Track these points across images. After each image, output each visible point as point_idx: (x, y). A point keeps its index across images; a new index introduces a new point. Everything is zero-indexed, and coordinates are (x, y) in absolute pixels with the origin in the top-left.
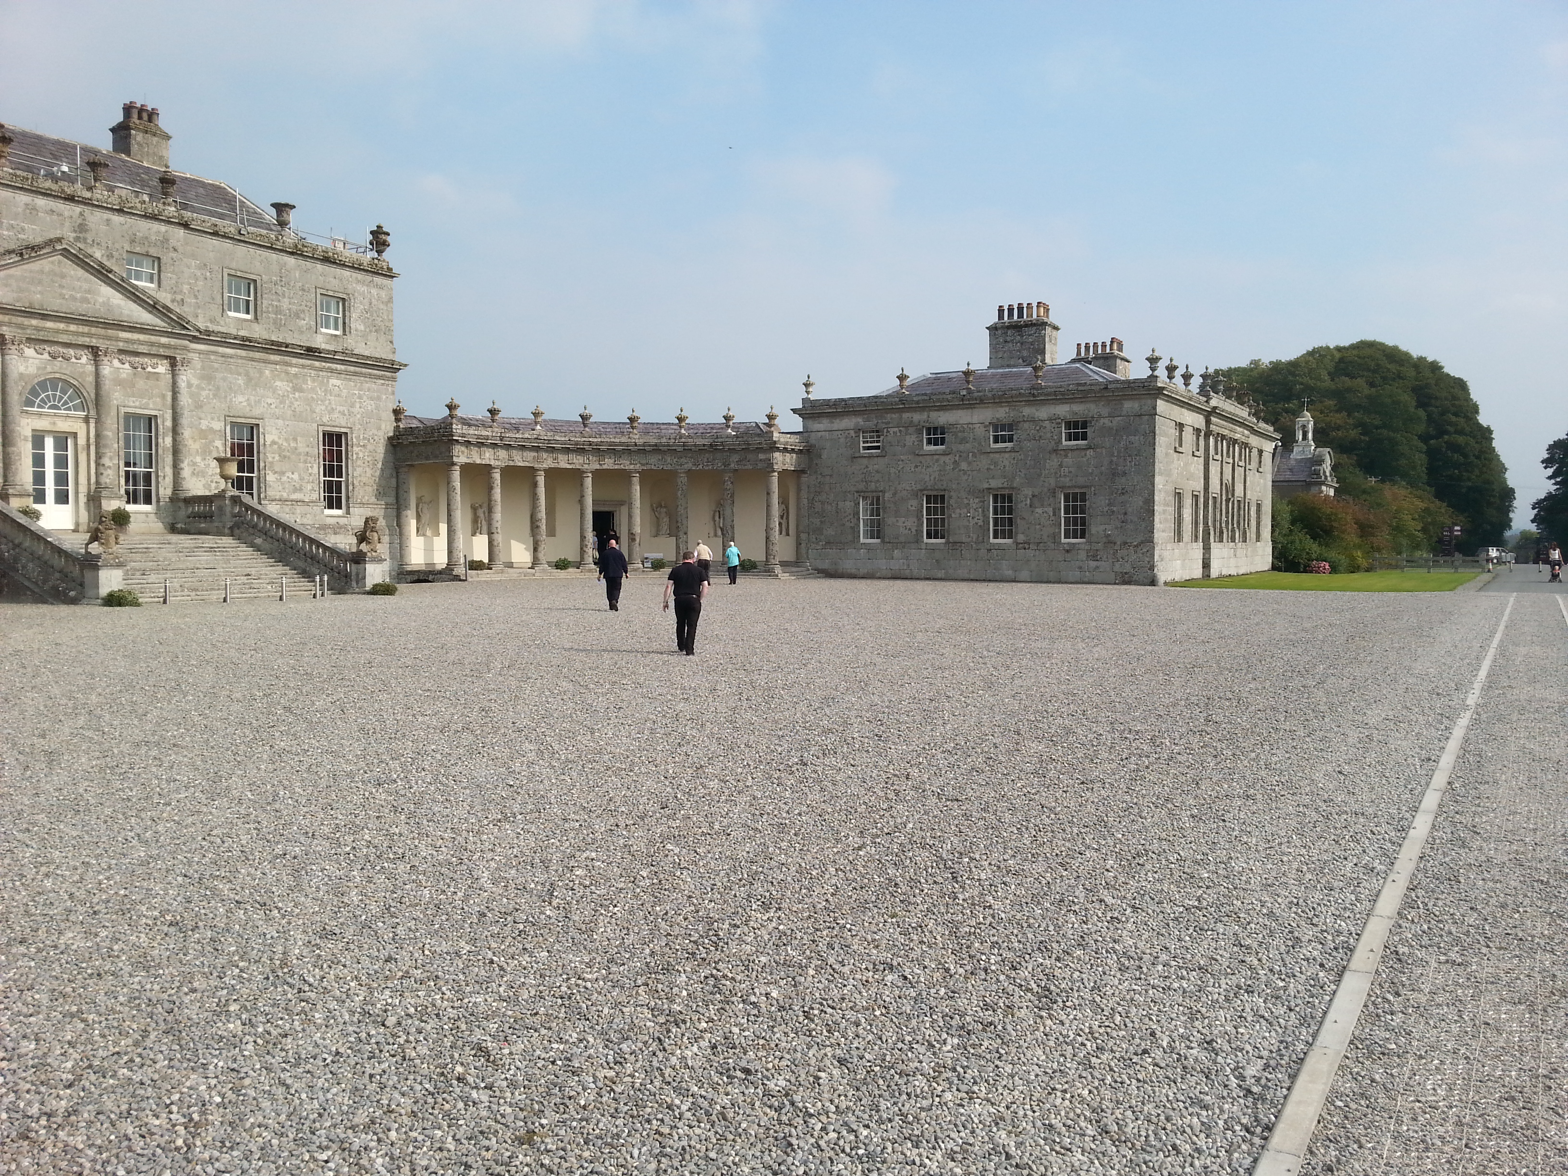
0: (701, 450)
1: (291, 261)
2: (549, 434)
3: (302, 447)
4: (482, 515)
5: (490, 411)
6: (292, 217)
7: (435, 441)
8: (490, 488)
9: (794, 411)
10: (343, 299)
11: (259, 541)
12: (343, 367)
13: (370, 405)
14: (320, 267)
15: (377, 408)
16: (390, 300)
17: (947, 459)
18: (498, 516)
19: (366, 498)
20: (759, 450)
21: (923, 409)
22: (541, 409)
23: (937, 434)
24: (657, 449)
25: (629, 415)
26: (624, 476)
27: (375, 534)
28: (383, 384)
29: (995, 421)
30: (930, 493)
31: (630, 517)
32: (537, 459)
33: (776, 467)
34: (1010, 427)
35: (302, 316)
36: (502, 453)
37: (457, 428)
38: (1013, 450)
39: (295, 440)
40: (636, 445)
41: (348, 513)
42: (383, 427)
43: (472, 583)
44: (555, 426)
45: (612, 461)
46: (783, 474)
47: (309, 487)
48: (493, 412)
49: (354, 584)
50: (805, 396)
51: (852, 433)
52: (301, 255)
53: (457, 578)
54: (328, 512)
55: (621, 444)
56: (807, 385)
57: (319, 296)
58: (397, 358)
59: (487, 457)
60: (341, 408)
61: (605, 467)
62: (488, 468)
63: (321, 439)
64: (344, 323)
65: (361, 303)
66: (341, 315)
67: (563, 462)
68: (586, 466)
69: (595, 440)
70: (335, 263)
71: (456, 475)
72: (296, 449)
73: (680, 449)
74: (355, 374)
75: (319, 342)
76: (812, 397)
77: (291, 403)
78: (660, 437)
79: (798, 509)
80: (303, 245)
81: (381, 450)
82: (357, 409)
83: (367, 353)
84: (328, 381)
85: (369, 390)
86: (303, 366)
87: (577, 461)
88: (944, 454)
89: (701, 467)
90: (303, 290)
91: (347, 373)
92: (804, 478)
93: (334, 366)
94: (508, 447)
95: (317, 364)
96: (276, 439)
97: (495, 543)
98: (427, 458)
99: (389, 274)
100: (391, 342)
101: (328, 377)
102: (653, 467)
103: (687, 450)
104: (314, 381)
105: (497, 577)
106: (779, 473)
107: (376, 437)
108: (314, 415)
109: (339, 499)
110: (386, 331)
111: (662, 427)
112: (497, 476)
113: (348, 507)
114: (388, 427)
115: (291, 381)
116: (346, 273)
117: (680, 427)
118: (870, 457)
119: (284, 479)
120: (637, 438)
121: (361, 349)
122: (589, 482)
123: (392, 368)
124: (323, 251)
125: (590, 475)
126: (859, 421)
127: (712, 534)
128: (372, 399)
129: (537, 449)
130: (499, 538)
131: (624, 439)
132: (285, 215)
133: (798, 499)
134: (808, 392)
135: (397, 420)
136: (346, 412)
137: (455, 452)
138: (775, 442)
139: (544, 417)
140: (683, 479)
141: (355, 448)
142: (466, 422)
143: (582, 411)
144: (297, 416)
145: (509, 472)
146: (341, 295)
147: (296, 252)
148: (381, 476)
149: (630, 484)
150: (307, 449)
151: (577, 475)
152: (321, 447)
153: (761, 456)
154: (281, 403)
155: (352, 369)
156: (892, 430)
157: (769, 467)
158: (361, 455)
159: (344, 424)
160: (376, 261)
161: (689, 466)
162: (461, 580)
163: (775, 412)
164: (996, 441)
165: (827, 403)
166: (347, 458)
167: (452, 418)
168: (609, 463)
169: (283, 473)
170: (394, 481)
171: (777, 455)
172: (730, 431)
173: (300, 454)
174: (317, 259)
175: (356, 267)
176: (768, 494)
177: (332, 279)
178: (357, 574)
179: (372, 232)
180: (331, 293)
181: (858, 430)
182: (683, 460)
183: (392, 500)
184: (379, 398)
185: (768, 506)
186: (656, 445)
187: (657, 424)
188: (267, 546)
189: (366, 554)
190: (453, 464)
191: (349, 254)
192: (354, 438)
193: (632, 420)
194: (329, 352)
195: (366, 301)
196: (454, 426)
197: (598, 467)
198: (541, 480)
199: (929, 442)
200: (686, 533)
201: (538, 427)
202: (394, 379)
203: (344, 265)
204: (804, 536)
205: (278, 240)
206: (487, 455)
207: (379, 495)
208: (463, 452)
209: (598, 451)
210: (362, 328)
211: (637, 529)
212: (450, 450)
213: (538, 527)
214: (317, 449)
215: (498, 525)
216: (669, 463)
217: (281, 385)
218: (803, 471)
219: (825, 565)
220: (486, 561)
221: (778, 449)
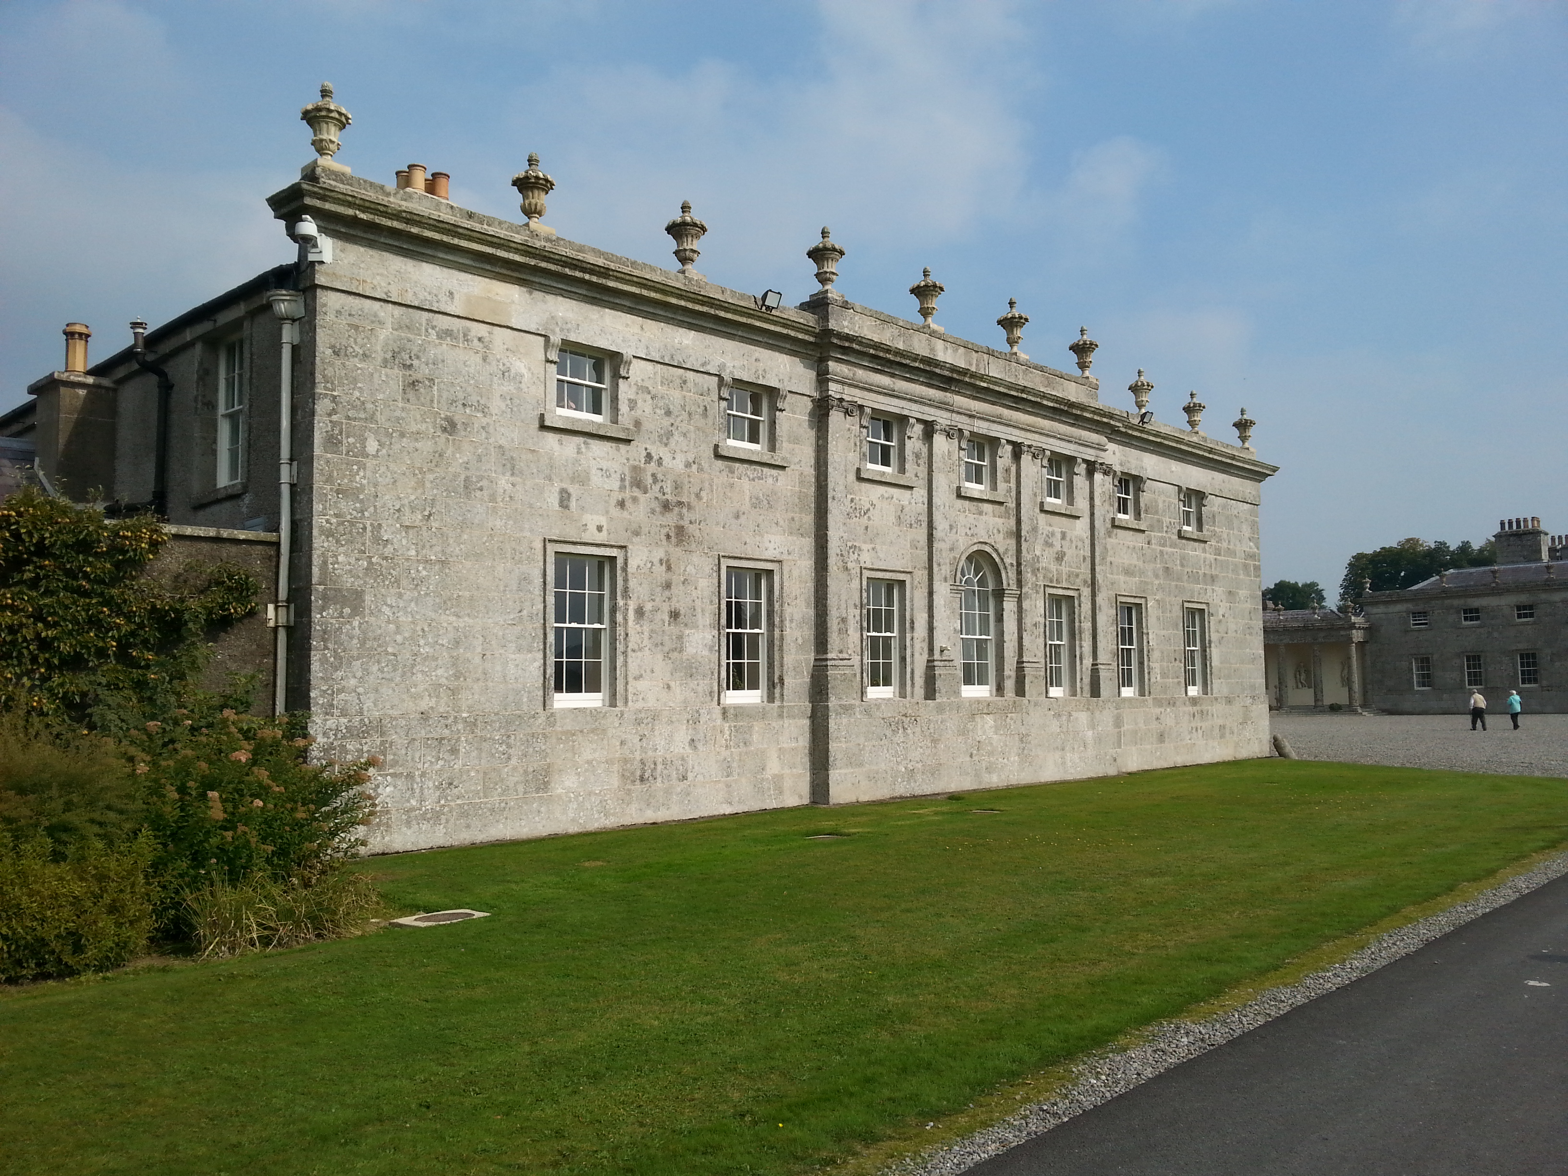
0: (1297, 630)
17: (1482, 630)
20: (1340, 628)
21: (1459, 597)
23: (1472, 613)
29: (1518, 604)
30: (1470, 654)
33: (1354, 640)
34: (1531, 607)
38: (1534, 623)
51: (1404, 614)
73: (1281, 630)
79: (1364, 668)
88: (1479, 627)
89: (1293, 641)
92: (1368, 647)
103: (1285, 630)
106: (1355, 643)
117: (1279, 615)
118: (1420, 630)
126: (1410, 606)
133: (1363, 661)
138: (1355, 623)
140: (1280, 650)
153: (1342, 633)
156: (1436, 612)
157: (1350, 640)
161: (1285, 640)
164: (1519, 616)
171: (1354, 631)
172: (1313, 616)
176: (1351, 658)
181: (1408, 612)
182: (1283, 637)
185: (1350, 667)
199: (1466, 619)
200: (1285, 686)
204: (1370, 687)
218: (1367, 642)
219: (1388, 706)
221: (1355, 628)
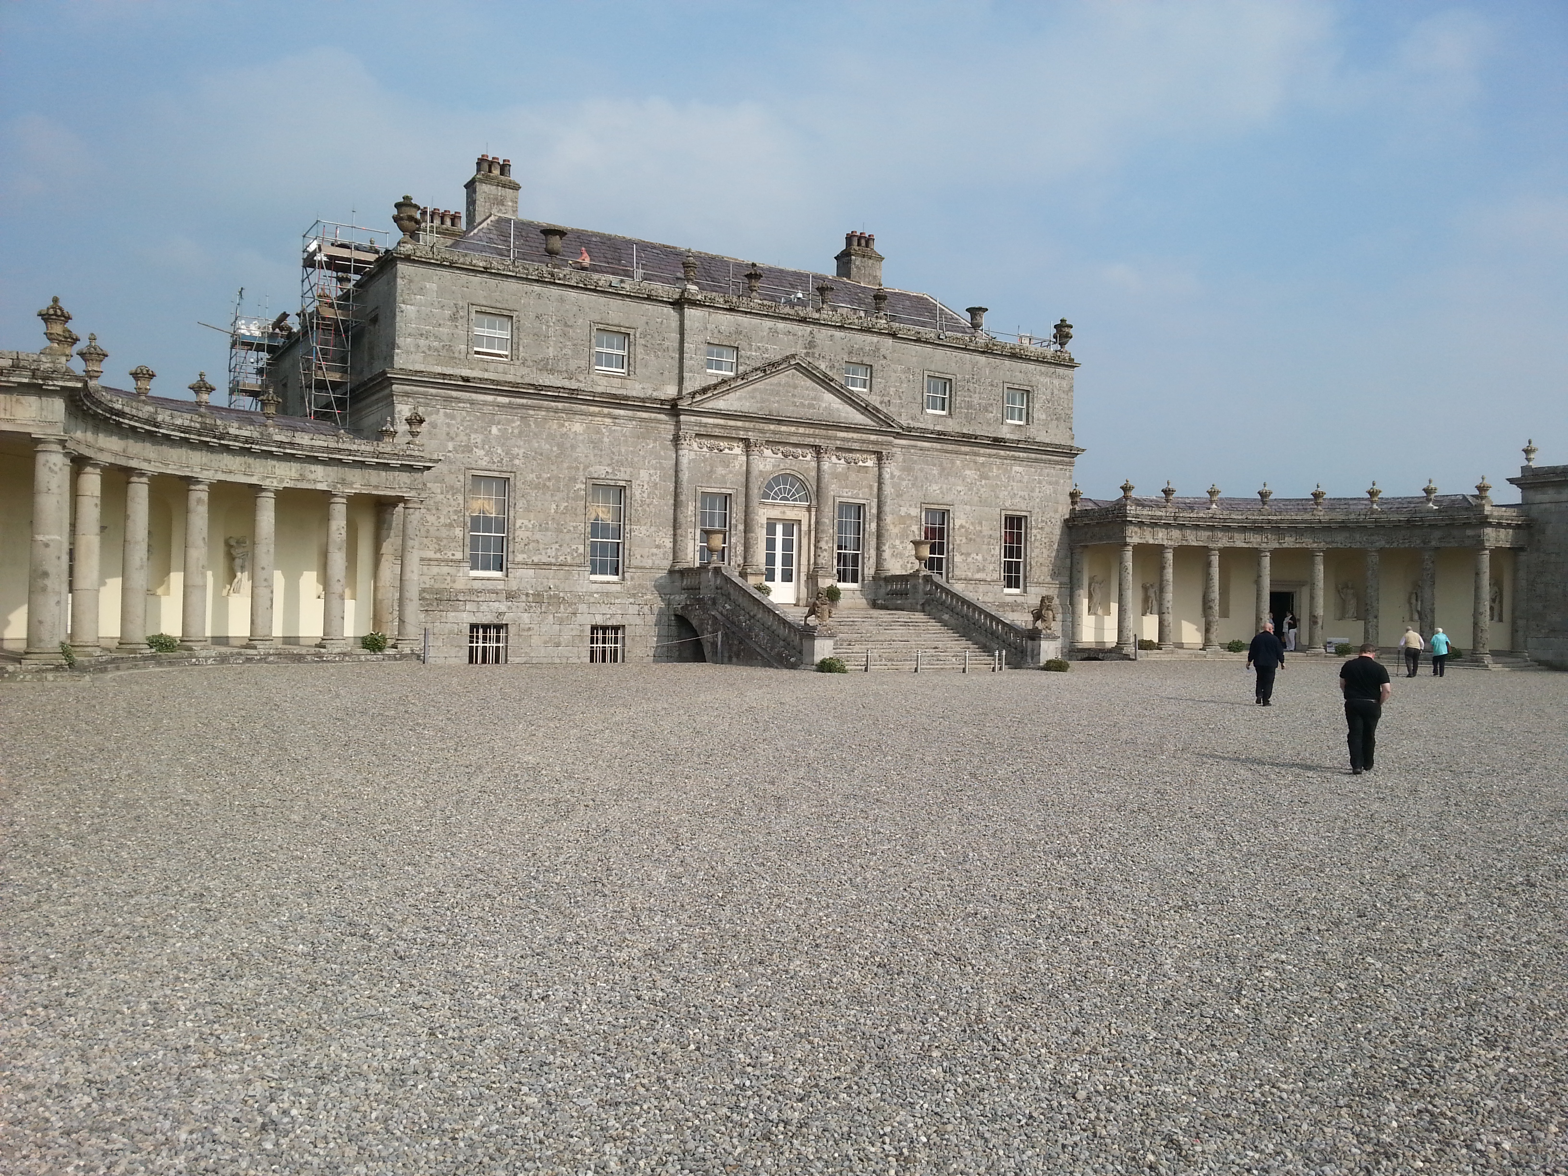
0: (1397, 526)
1: (982, 359)
2: (1225, 512)
3: (986, 531)
4: (1153, 595)
5: (1164, 491)
6: (985, 320)
7: (1109, 522)
8: (1163, 568)
9: (1511, 481)
10: (1028, 391)
11: (946, 617)
12: (1025, 455)
13: (1048, 489)
14: (1007, 362)
15: (1055, 492)
16: (1071, 389)
18: (1169, 596)
19: (1042, 578)
20: (1467, 525)
22: (1217, 488)
24: (1343, 526)
25: (1313, 491)
26: (1307, 555)
27: (1050, 612)
28: (1061, 469)
31: (1312, 598)
32: (1210, 539)
33: (1487, 544)
35: (990, 409)
36: (1176, 533)
37: (1131, 509)
39: (980, 523)
40: (1320, 522)
41: (1025, 591)
42: (1060, 509)
43: (1141, 663)
44: (1231, 504)
45: (1293, 539)
46: (1497, 552)
47: (991, 568)
48: (1167, 492)
49: (1029, 660)
50: (1525, 463)
52: (991, 353)
53: (1126, 657)
54: (1007, 591)
55: (1304, 521)
56: (1527, 451)
57: (1005, 389)
58: (1075, 444)
59: (1161, 537)
60: (1022, 493)
61: (1285, 545)
62: (1161, 548)
63: (1003, 522)
64: (1028, 414)
65: (1044, 394)
66: (1025, 407)
67: (1239, 541)
68: (1264, 545)
69: (1275, 518)
70: (1021, 358)
71: (1129, 555)
72: (981, 532)
73: (1372, 526)
74: (1036, 460)
75: (1004, 432)
76: (1534, 464)
77: (979, 490)
78: (1348, 513)
79: (1515, 591)
80: (994, 345)
81: (1057, 531)
82: (1036, 494)
83: (1047, 441)
84: (1011, 469)
85: (1048, 475)
86: (990, 456)
87: (1255, 540)
89: (1395, 545)
90: (992, 385)
91: (1029, 460)
92: (1523, 557)
93: (1017, 454)
94: (1182, 527)
95: (1002, 453)
96: (964, 524)
97: (1166, 624)
98: (1100, 539)
99: (1071, 364)
100: (1071, 429)
101: (1012, 465)
102: (1339, 545)
103: (1379, 527)
104: (999, 469)
105: (1166, 658)
106: (1491, 551)
107: (1053, 520)
108: (998, 500)
109: (1017, 579)
110: (1064, 418)
111: (1351, 502)
112: (1169, 556)
113: (1025, 587)
114: (1064, 510)
115: (979, 470)
116: (1031, 367)
117: (1372, 502)
119: (970, 560)
120: (1321, 514)
121: (1042, 437)
122: (1266, 561)
123: (1070, 453)
124: (1011, 348)
125: (1268, 554)
127: (1407, 618)
128: (1050, 483)
129: (1212, 528)
130: (1169, 618)
131: (1307, 517)
132: (978, 318)
133: (1515, 579)
134: (1528, 460)
135: (1074, 503)
136: (1027, 497)
137: (1128, 533)
138: (1487, 517)
139: (1220, 495)
140: (1374, 558)
141: (1033, 531)
142: (1139, 503)
143: (1261, 488)
144: (982, 502)
145: (1183, 553)
146: (1025, 388)
147: (987, 351)
148: (1056, 557)
149: (1312, 563)
150: (991, 532)
151: (1254, 554)
152: (1003, 530)
153: (1469, 532)
154: (969, 490)
155: (1033, 456)
157: (1479, 545)
158: (1039, 537)
159: (1025, 509)
160: (1059, 353)
161: (1381, 543)
162: (1130, 659)
163: (1487, 482)
165: (1553, 471)
166: (1026, 540)
167: (1126, 499)
168: (1289, 542)
169: (968, 554)
170: (1068, 561)
171: (1489, 531)
172: (1431, 505)
173: (984, 536)
174: (1005, 355)
175: (1040, 360)
176: (1477, 574)
177: (1017, 374)
178: (1033, 651)
179: (1055, 327)
180: (1016, 387)
182: (1375, 538)
183: (1066, 579)
184: (1057, 483)
185: (1477, 589)
186: (1343, 522)
187: (1345, 499)
188: (953, 621)
189: (1041, 631)
190: (1126, 544)
191: (1034, 349)
192: (1032, 522)
193: (1317, 496)
194: (1013, 441)
195: (1049, 392)
196: (1128, 507)
197: (1277, 546)
198: (1215, 560)
200: (1376, 617)
201: (1214, 506)
202: (1071, 464)
203: (1030, 360)
204: (1521, 623)
205: (971, 341)
206: (1160, 535)
207: (1054, 574)
208: (1136, 533)
209: (1277, 529)
210: (1044, 417)
211: (1320, 612)
212: (1123, 531)
213: (1211, 608)
214: (997, 531)
215: (1170, 605)
216: (1358, 541)
217: (971, 474)
218: (1522, 549)
219: (1549, 656)
220: (1156, 640)
221: (1490, 525)
